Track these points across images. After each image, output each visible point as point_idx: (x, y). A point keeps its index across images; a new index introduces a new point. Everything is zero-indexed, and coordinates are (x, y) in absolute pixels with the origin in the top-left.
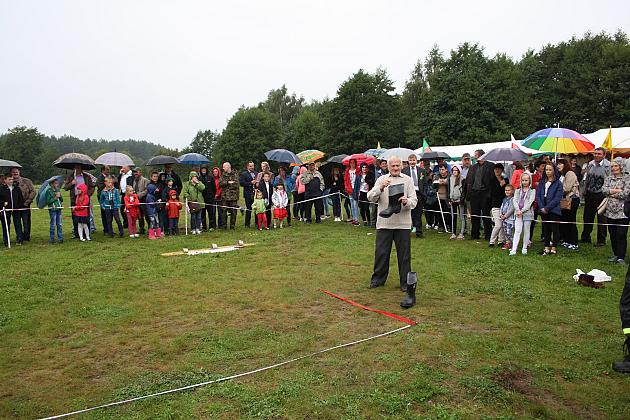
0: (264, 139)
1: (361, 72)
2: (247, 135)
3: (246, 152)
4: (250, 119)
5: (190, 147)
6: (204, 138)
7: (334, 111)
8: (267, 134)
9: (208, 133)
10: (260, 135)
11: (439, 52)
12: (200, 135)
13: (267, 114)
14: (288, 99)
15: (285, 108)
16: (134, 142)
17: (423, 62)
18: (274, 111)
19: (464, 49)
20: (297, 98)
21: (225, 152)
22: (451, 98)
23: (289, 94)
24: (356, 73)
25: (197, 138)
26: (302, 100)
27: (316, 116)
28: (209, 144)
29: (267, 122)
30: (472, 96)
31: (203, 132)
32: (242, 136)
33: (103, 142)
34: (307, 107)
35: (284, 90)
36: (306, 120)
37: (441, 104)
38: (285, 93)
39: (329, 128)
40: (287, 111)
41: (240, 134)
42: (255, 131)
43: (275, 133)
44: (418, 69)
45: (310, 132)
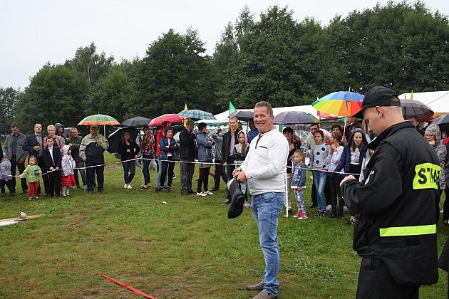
0: (70, 99)
1: (171, 32)
2: (51, 94)
3: (50, 111)
4: (55, 77)
6: (6, 97)
7: (143, 71)
8: (73, 94)
9: (10, 90)
10: (66, 94)
11: (249, 15)
13: (73, 73)
14: (96, 58)
15: (93, 66)
17: (234, 24)
18: (81, 69)
19: (274, 13)
20: (107, 57)
21: (27, 111)
22: (260, 60)
23: (98, 52)
24: (166, 33)
26: (112, 59)
27: (125, 76)
28: (10, 103)
29: (73, 81)
30: (281, 59)
31: (5, 89)
32: (45, 95)
34: (117, 67)
35: (93, 48)
36: (115, 80)
37: (250, 66)
38: (93, 51)
39: (138, 89)
40: (96, 71)
41: (44, 93)
42: (61, 90)
43: (82, 93)
44: (229, 31)
45: (119, 92)
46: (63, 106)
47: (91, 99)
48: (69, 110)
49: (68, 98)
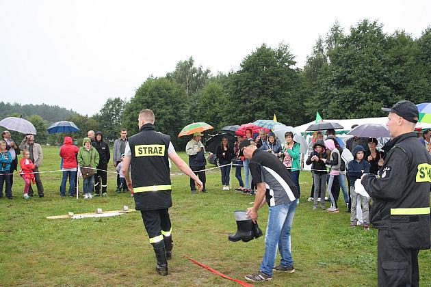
0: (170, 108)
1: (263, 47)
2: (154, 104)
4: (157, 89)
5: (100, 113)
6: (114, 106)
7: (236, 83)
8: (173, 103)
9: (117, 100)
10: (167, 104)
11: (339, 29)
12: (109, 102)
13: (173, 84)
14: (194, 71)
15: (191, 78)
16: (47, 107)
17: (324, 38)
18: (181, 81)
19: (364, 26)
20: (204, 70)
22: (349, 72)
23: (196, 65)
24: (260, 47)
25: (107, 105)
26: (208, 71)
27: (220, 87)
28: (118, 111)
29: (173, 92)
30: (370, 71)
31: (113, 99)
33: (17, 105)
34: (213, 79)
35: (191, 62)
36: (212, 91)
37: (339, 78)
38: (191, 64)
39: (232, 99)
40: (194, 82)
41: (148, 103)
42: (162, 100)
43: (180, 103)
44: (319, 44)
45: (214, 102)
46: (163, 114)
47: (189, 108)
48: (169, 119)
49: (168, 107)
